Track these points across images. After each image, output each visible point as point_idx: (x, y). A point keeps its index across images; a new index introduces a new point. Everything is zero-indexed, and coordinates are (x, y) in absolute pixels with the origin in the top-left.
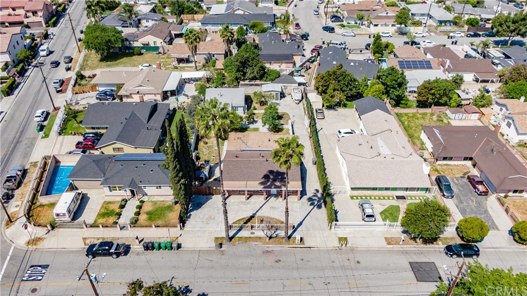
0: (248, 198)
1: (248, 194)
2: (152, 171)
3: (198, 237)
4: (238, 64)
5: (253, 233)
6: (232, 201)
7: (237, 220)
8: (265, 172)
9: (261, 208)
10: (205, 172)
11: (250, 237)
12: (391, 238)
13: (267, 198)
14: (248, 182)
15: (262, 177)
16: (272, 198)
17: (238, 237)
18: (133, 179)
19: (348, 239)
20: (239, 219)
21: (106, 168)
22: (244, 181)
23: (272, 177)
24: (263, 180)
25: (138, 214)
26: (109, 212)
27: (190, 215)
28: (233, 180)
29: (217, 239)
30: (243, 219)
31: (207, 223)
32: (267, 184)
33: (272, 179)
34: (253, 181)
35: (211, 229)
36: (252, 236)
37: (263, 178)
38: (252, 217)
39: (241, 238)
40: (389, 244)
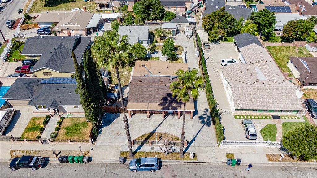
0: (150, 116)
1: (149, 113)
2: (70, 93)
3: (107, 151)
4: (143, 6)
5: (153, 148)
6: (136, 118)
7: (140, 135)
8: (163, 95)
9: (160, 125)
10: (114, 94)
11: (150, 152)
12: (271, 155)
13: (165, 116)
14: (149, 103)
15: (161, 98)
16: (169, 116)
17: (141, 152)
18: (54, 99)
19: (234, 155)
20: (142, 134)
21: (34, 89)
22: (146, 102)
23: (169, 99)
24: (162, 102)
25: (58, 129)
26: (35, 127)
27: (101, 131)
28: (137, 102)
29: (122, 153)
30: (145, 135)
31: (114, 138)
32: (165, 105)
33: (170, 101)
34: (154, 102)
35: (117, 144)
36: (152, 151)
37: (162, 100)
38: (152, 133)
39: (143, 152)
40: (270, 160)
